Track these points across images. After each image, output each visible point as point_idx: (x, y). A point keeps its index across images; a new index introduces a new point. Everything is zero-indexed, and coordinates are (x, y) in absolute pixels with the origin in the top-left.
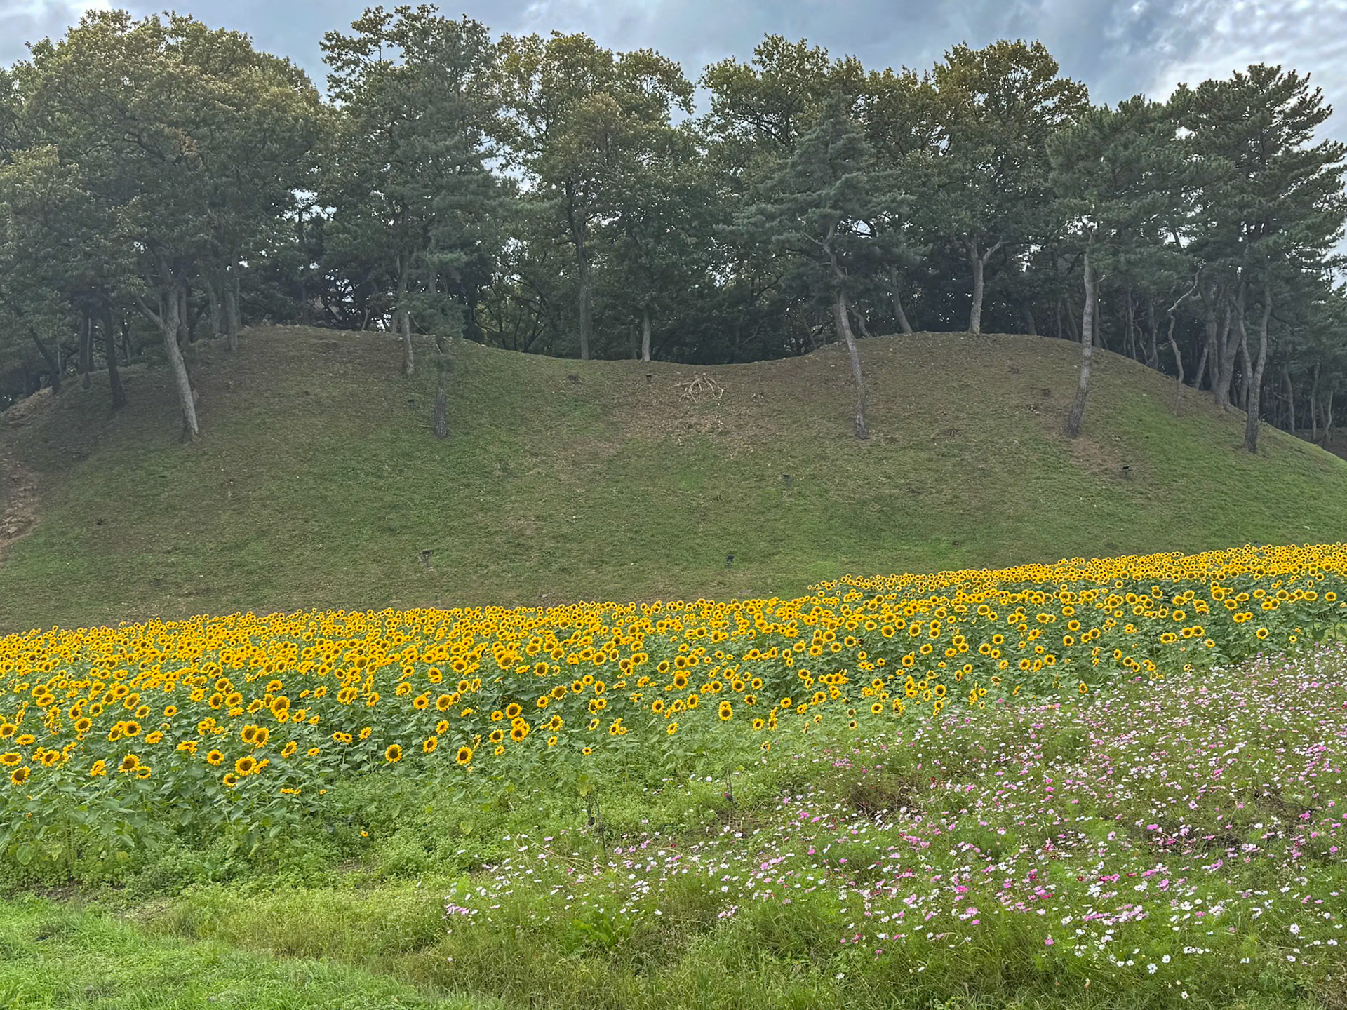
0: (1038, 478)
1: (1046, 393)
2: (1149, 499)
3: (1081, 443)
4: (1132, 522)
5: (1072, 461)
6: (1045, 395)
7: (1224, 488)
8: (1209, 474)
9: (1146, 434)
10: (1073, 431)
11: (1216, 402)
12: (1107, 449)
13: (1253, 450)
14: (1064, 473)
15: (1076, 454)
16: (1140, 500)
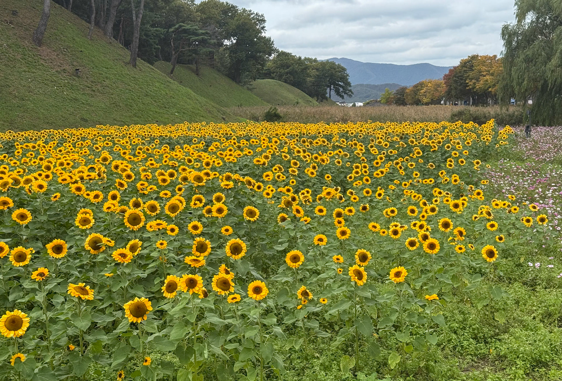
0: (25, 71)
1: (14, 13)
2: (94, 91)
3: (44, 50)
4: (89, 105)
5: (42, 62)
6: (14, 14)
7: (129, 87)
8: (119, 78)
9: (80, 50)
10: (39, 42)
11: (105, 34)
12: (61, 56)
13: (135, 66)
14: (39, 69)
15: (43, 58)
16: (89, 92)
